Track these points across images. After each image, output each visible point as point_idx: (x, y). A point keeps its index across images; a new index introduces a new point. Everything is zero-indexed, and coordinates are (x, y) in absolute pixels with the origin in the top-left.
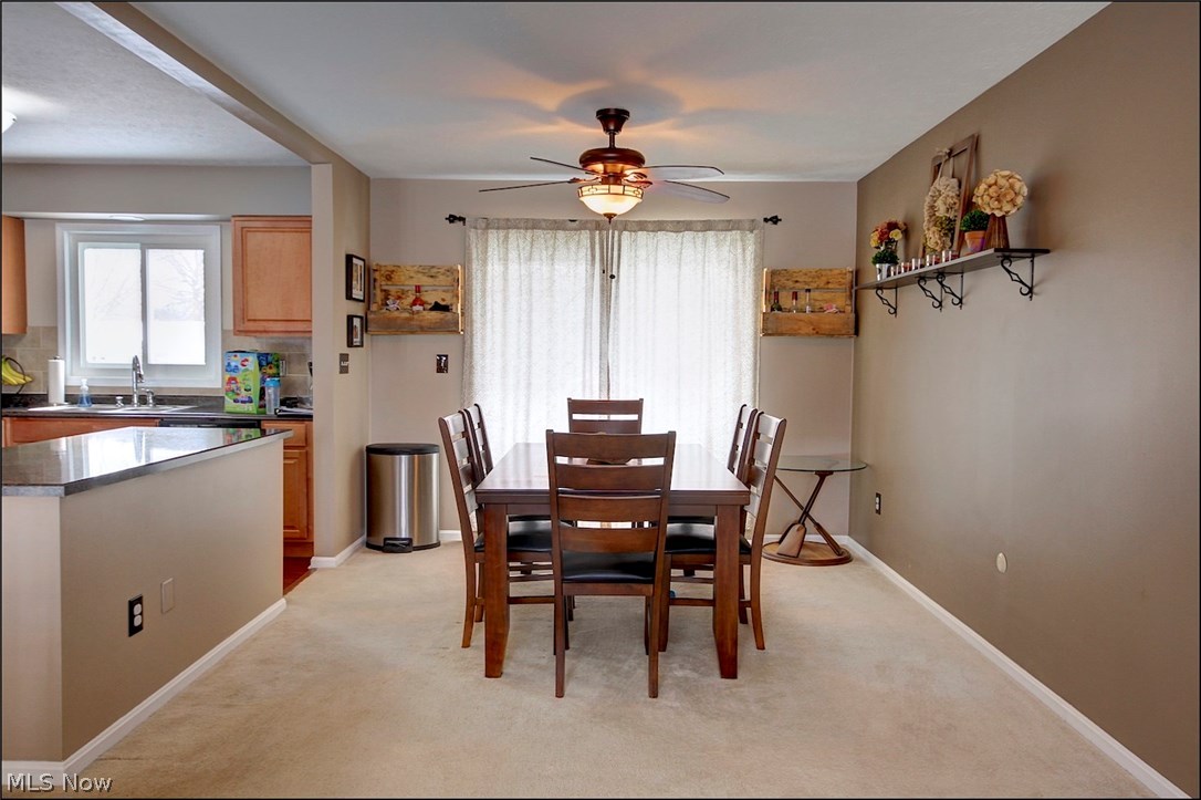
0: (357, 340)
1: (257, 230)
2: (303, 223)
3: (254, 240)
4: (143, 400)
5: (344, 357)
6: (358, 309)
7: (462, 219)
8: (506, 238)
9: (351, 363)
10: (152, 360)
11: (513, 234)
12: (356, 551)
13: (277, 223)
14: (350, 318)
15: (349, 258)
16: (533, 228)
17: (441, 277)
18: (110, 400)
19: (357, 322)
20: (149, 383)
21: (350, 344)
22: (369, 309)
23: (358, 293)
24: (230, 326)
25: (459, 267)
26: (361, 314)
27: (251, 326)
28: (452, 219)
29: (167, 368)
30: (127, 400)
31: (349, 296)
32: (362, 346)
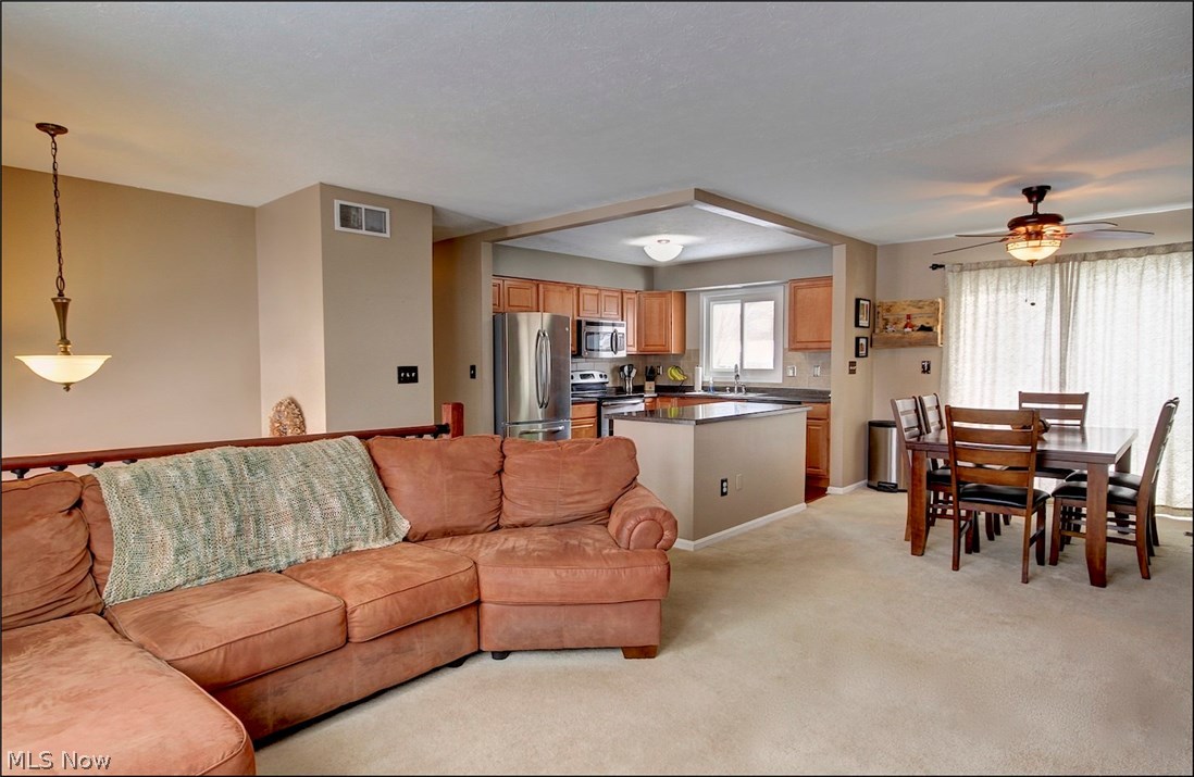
0: (862, 353)
1: (803, 287)
2: (827, 281)
3: (801, 293)
4: (740, 390)
5: (852, 364)
6: (866, 333)
7: (942, 266)
8: (978, 276)
9: (858, 368)
10: (745, 367)
11: (983, 273)
12: (859, 487)
13: (814, 282)
14: (857, 339)
15: (858, 301)
16: (1000, 267)
17: (926, 308)
18: (723, 389)
19: (863, 341)
20: (742, 380)
21: (857, 355)
22: (874, 331)
23: (864, 322)
24: (787, 346)
25: (940, 300)
26: (868, 336)
27: (799, 345)
28: (935, 267)
29: (753, 371)
30: (732, 390)
31: (857, 325)
32: (866, 356)
